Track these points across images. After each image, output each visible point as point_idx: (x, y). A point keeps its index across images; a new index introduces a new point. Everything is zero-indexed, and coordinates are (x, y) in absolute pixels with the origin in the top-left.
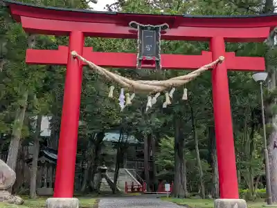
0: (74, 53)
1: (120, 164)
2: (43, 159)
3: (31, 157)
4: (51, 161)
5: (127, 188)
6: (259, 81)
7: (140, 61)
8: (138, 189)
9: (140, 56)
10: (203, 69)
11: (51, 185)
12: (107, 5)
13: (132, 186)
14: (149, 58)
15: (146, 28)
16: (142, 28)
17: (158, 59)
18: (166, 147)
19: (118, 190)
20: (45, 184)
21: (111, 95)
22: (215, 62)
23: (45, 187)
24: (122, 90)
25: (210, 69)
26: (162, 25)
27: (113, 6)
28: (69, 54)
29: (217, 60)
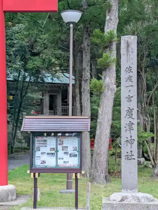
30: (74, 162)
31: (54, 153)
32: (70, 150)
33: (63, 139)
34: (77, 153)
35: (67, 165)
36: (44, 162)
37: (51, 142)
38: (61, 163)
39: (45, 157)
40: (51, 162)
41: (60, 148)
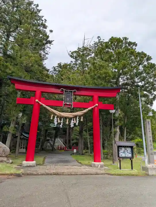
0: (37, 100)
1: (56, 137)
2: (22, 137)
3: (16, 135)
4: (25, 138)
5: (58, 148)
6: (112, 113)
7: (64, 104)
8: (63, 148)
9: (64, 102)
10: (89, 109)
11: (25, 148)
12: (54, 67)
13: (61, 147)
14: (68, 103)
15: (67, 91)
16: (65, 91)
17: (71, 104)
18: (76, 130)
19: (54, 148)
20: (23, 148)
21: (52, 118)
22: (94, 106)
23: (22, 149)
24: (56, 116)
25: (92, 109)
26: (74, 90)
27: (56, 68)
28: (35, 100)
29: (95, 105)
30: (130, 155)
31: (124, 152)
32: (129, 152)
33: (126, 148)
34: (130, 152)
35: (128, 156)
36: (121, 155)
37: (123, 149)
38: (126, 156)
39: (121, 154)
40: (123, 155)
41: (126, 151)
